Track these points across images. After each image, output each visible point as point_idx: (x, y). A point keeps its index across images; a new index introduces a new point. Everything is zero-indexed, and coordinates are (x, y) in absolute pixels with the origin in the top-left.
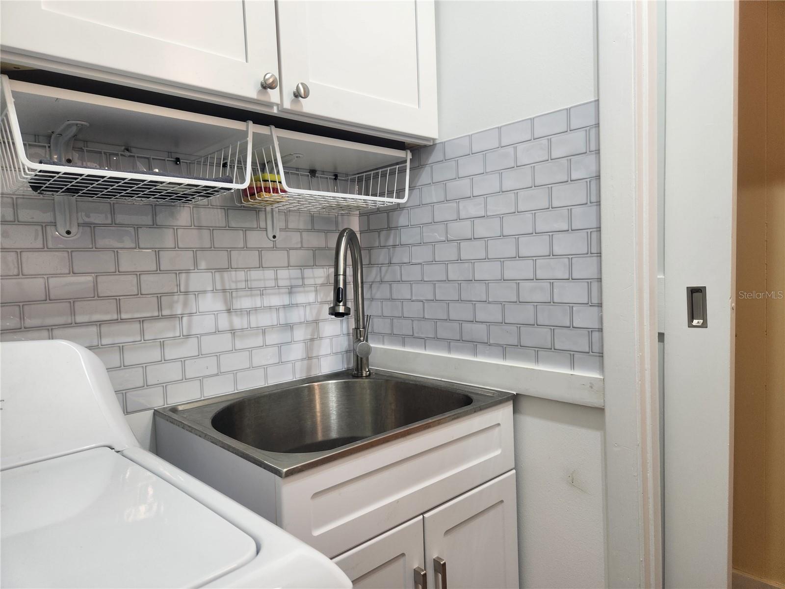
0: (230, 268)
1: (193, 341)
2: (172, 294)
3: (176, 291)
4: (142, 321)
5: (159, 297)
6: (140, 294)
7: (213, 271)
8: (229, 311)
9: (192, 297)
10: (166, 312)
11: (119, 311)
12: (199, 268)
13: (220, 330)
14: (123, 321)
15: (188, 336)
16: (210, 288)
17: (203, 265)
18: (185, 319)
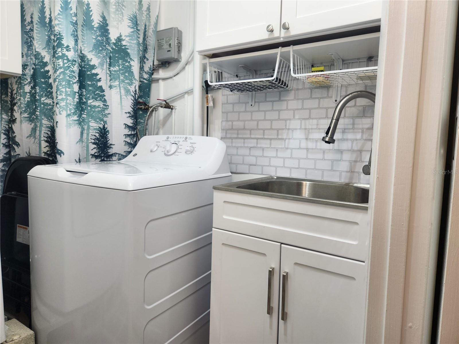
0: (310, 118)
1: (289, 151)
2: (283, 129)
3: (284, 128)
4: (271, 139)
5: (278, 130)
6: (271, 129)
7: (301, 119)
8: (307, 139)
9: (290, 131)
10: (280, 137)
11: (264, 135)
12: (295, 118)
13: (301, 147)
14: (265, 139)
15: (287, 148)
16: (299, 127)
17: (297, 117)
18: (287, 141)
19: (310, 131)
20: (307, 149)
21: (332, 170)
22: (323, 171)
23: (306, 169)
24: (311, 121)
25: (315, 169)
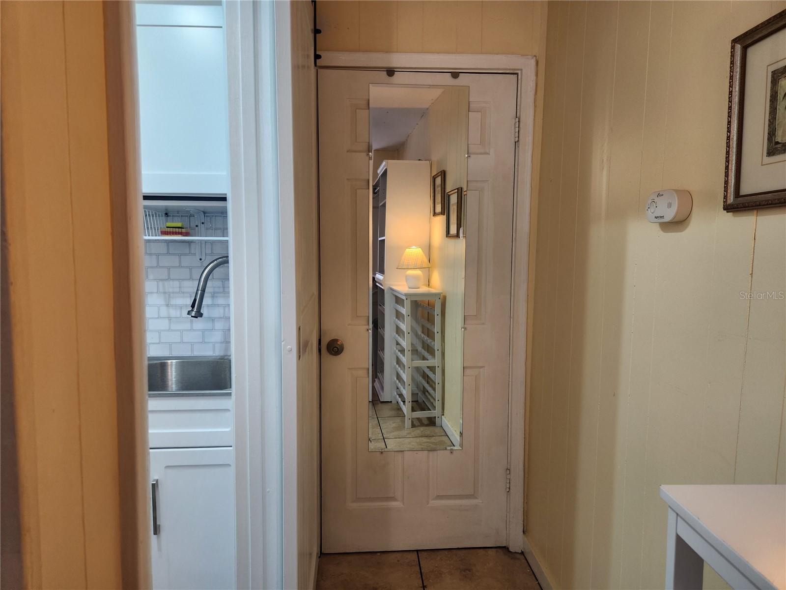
0: (169, 279)
7: (158, 280)
8: (167, 305)
12: (149, 278)
13: (161, 316)
16: (155, 291)
17: (151, 277)
19: (171, 295)
20: (170, 318)
21: (203, 342)
22: (192, 344)
23: (170, 344)
24: (171, 283)
25: (182, 342)
